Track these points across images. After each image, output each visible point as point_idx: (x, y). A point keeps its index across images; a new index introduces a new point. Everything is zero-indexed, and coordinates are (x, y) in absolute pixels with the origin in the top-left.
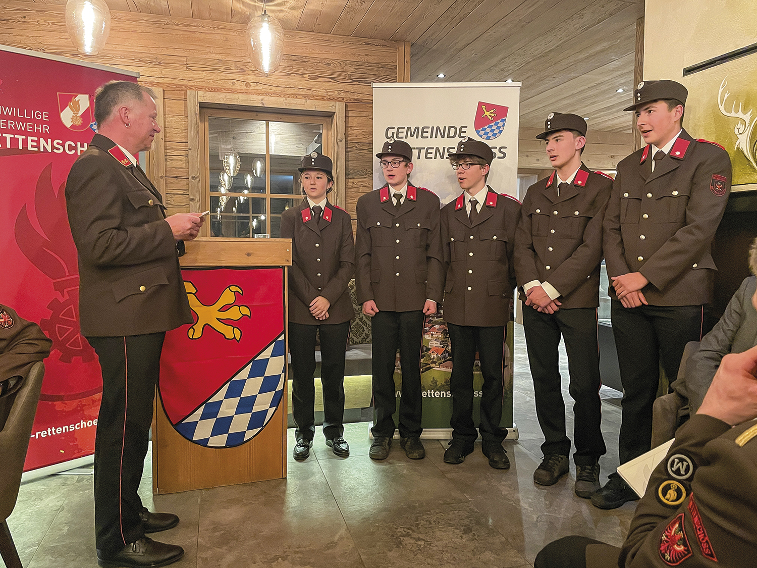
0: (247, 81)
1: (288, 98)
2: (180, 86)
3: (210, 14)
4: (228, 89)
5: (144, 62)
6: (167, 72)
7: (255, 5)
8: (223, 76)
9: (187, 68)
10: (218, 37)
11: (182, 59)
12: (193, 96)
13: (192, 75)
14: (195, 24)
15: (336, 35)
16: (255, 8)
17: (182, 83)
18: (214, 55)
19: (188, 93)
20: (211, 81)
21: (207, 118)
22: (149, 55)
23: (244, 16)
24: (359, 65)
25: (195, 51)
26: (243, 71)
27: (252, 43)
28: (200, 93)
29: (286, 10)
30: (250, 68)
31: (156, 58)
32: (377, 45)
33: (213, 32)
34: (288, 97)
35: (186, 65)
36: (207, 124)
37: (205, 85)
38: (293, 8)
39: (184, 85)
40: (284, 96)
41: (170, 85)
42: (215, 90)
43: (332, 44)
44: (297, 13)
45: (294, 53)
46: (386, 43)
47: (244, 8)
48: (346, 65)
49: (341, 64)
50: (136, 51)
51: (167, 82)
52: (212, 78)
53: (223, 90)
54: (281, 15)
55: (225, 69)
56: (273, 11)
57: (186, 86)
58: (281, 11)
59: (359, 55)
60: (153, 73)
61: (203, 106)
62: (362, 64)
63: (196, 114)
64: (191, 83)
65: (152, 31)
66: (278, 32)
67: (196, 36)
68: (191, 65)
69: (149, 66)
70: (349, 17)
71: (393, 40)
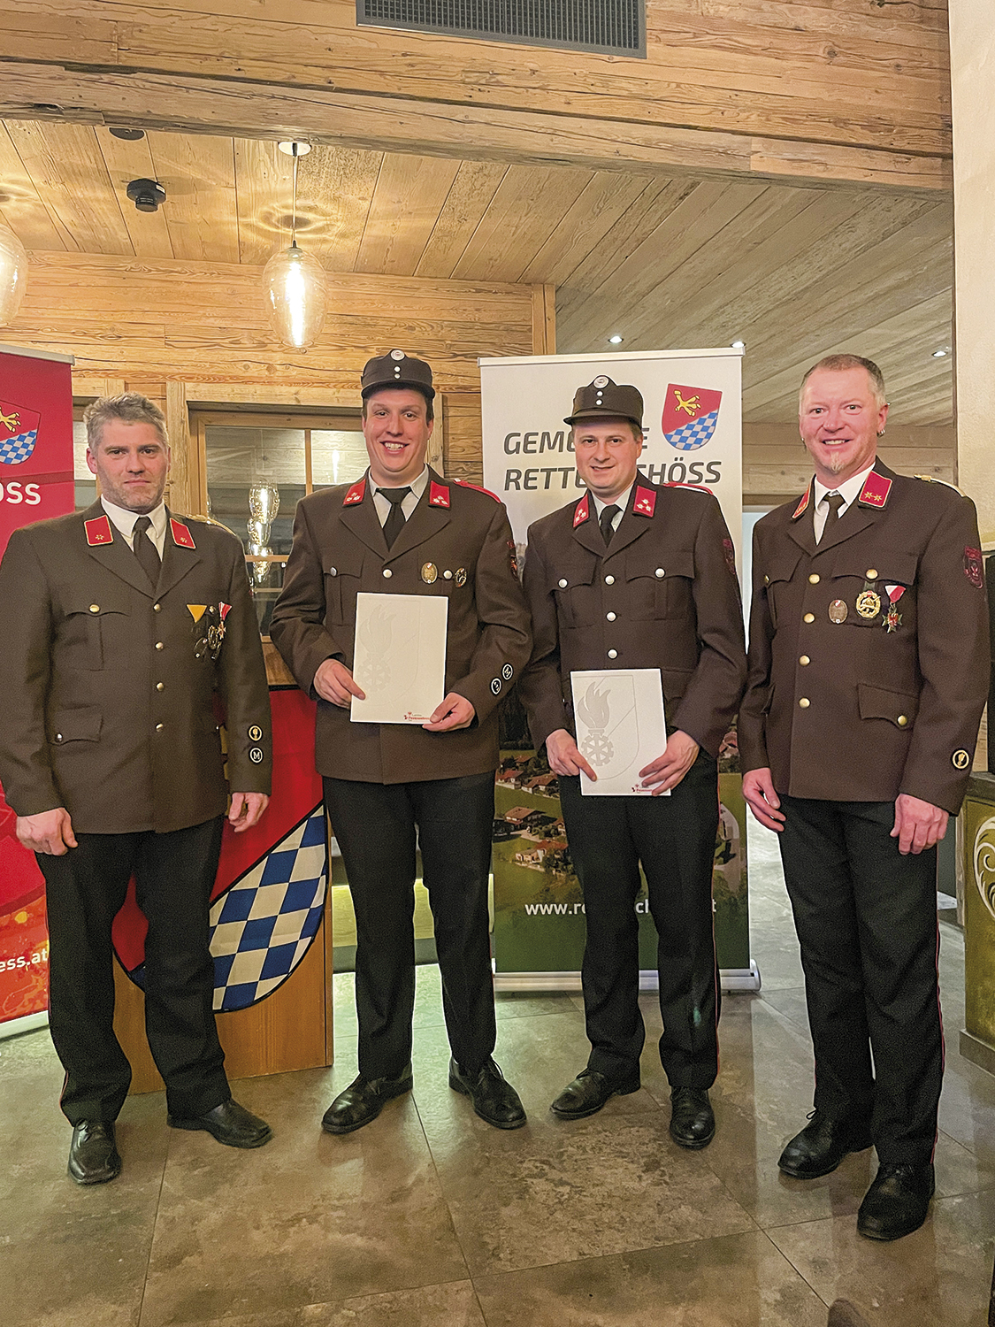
0: (271, 363)
1: (342, 390)
2: (154, 375)
3: (204, 251)
4: (237, 377)
5: (94, 337)
6: (132, 352)
7: (278, 233)
8: (228, 355)
9: (166, 344)
10: (218, 289)
11: (157, 329)
12: (175, 392)
13: (174, 355)
14: (179, 269)
15: (424, 277)
16: (278, 238)
17: (156, 370)
18: (212, 320)
19: (168, 388)
20: (207, 365)
21: (201, 427)
22: (99, 325)
23: (262, 252)
24: (466, 327)
25: (180, 315)
26: (265, 345)
27: (273, 298)
28: (189, 386)
29: (332, 238)
30: (275, 341)
31: (113, 329)
32: (495, 293)
33: (210, 281)
34: (343, 387)
35: (163, 340)
36: (202, 438)
37: (198, 372)
38: (343, 235)
39: (160, 374)
40: (335, 386)
41: (135, 375)
42: (215, 379)
43: (417, 294)
44: (351, 244)
45: (350, 311)
46: (511, 288)
47: (260, 238)
48: (442, 329)
49: (433, 327)
50: (78, 318)
51: (132, 368)
52: (209, 359)
53: (228, 379)
54: (325, 247)
55: (231, 343)
56: (309, 242)
57: (164, 375)
58: (324, 241)
59: (465, 310)
60: (107, 355)
61: (194, 408)
62: (471, 325)
63: (182, 422)
64: (174, 370)
65: (104, 282)
66: (317, 277)
67: (179, 288)
68: (171, 338)
69: (99, 342)
70: (441, 246)
71: (524, 282)
